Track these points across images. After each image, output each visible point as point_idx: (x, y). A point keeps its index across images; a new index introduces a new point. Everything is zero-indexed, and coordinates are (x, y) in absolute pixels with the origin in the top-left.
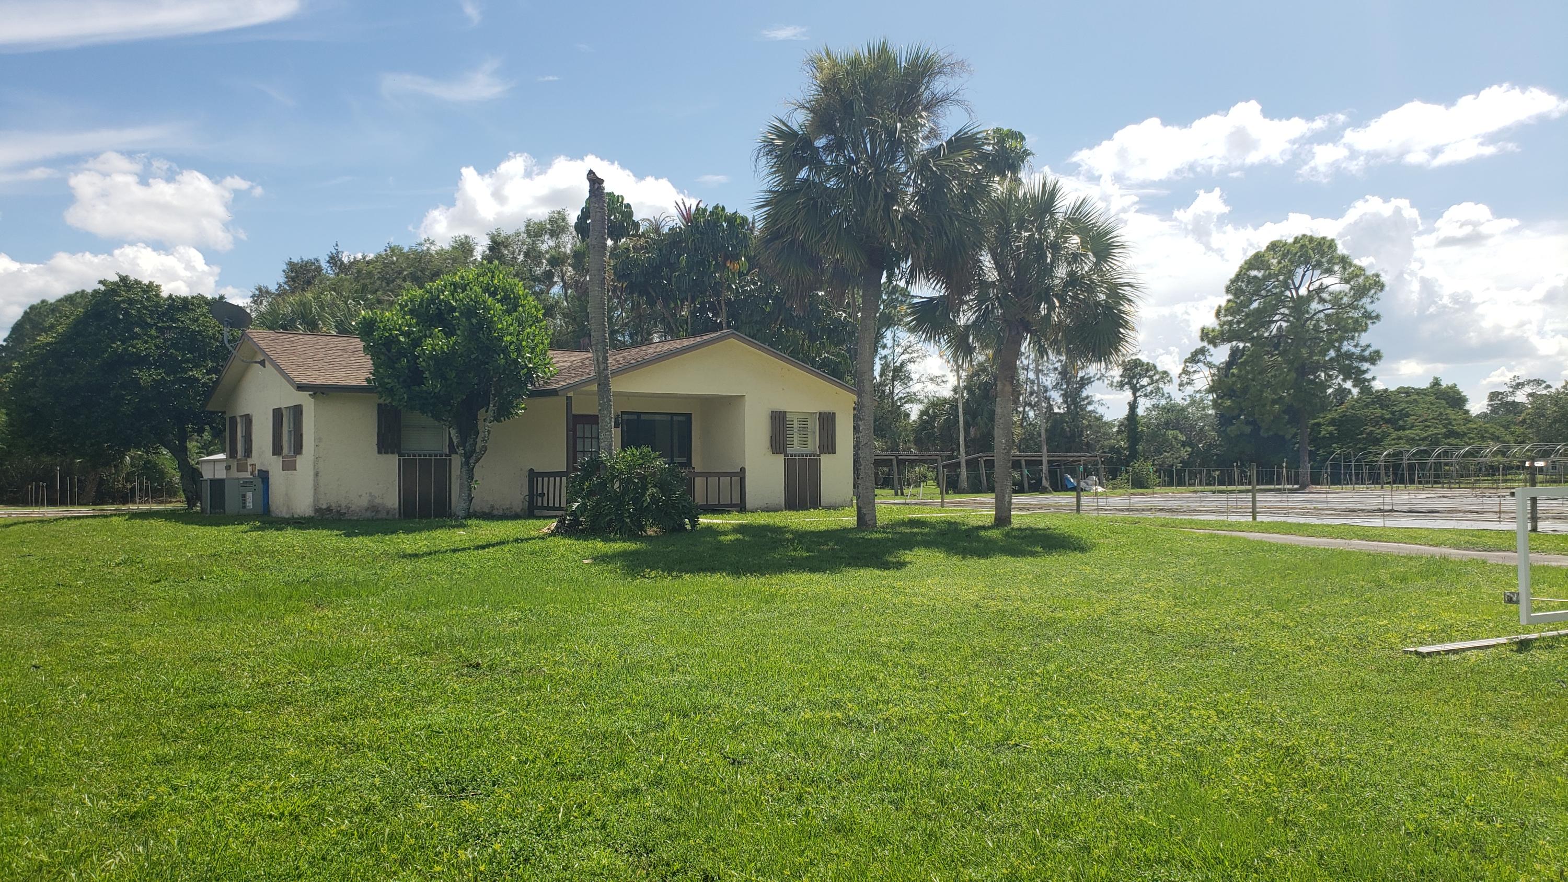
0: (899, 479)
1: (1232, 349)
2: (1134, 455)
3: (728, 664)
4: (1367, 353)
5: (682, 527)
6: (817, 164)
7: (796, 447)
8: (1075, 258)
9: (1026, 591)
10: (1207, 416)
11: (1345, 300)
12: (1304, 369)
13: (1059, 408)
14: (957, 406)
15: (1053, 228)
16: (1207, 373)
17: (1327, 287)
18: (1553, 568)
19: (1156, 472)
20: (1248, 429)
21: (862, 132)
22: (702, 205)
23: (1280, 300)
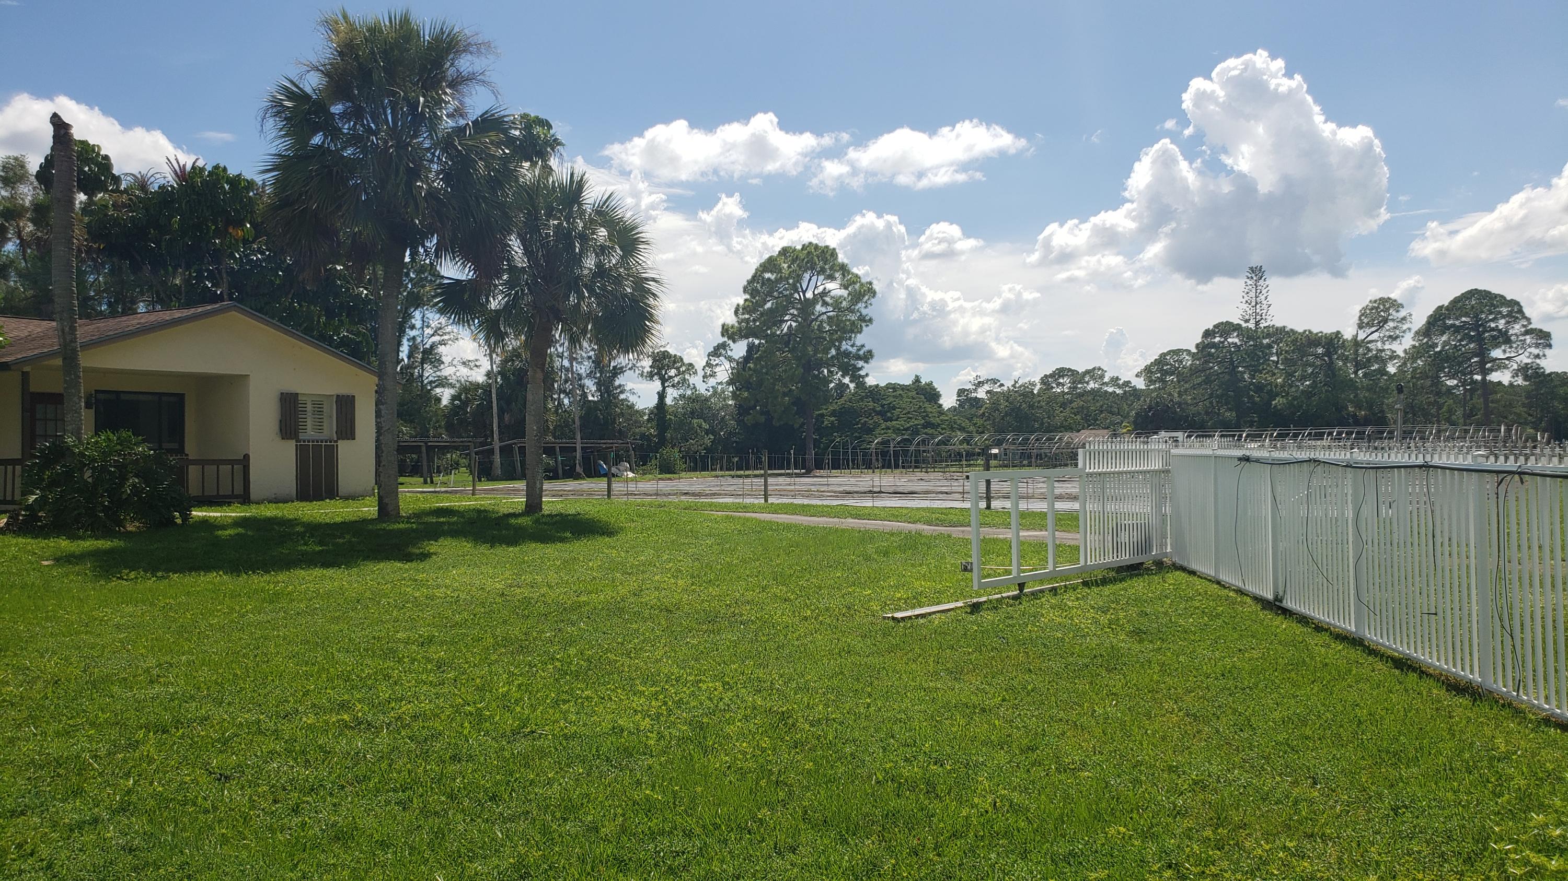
0: (429, 466)
1: (748, 345)
2: (662, 442)
3: (220, 671)
4: (861, 353)
5: (171, 522)
6: (332, 131)
7: (309, 432)
8: (602, 250)
9: (553, 577)
10: (727, 405)
11: (844, 304)
12: (811, 365)
13: (593, 396)
14: (490, 391)
15: (581, 219)
16: (728, 366)
17: (830, 291)
18: (1001, 540)
19: (682, 458)
20: (762, 419)
21: (382, 103)
22: (200, 163)
23: (790, 302)
